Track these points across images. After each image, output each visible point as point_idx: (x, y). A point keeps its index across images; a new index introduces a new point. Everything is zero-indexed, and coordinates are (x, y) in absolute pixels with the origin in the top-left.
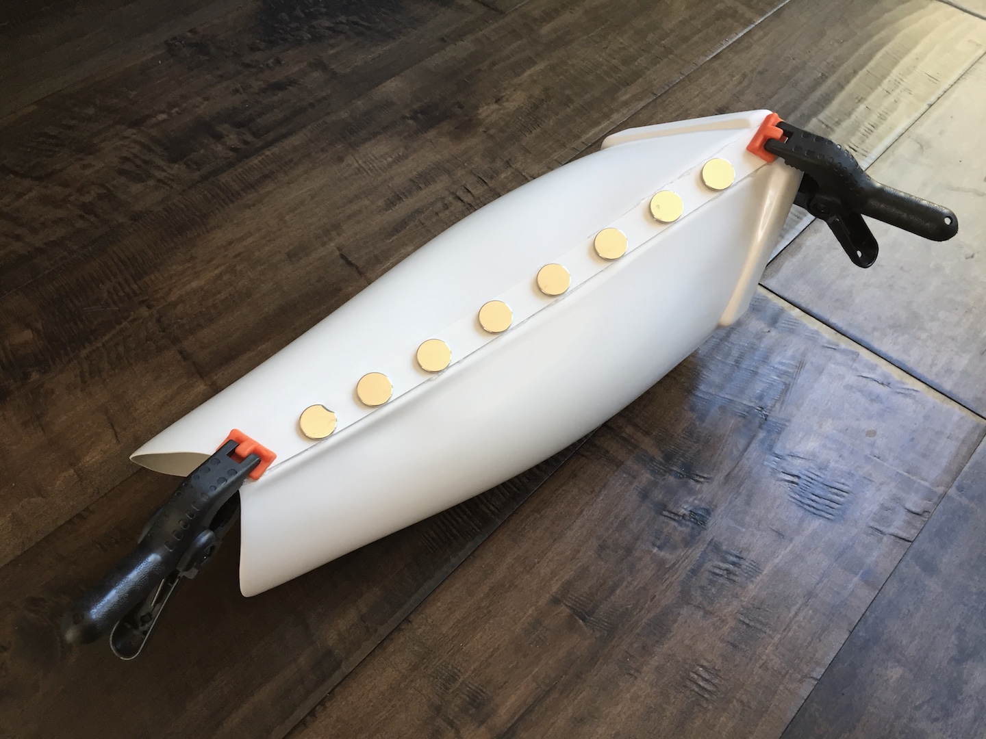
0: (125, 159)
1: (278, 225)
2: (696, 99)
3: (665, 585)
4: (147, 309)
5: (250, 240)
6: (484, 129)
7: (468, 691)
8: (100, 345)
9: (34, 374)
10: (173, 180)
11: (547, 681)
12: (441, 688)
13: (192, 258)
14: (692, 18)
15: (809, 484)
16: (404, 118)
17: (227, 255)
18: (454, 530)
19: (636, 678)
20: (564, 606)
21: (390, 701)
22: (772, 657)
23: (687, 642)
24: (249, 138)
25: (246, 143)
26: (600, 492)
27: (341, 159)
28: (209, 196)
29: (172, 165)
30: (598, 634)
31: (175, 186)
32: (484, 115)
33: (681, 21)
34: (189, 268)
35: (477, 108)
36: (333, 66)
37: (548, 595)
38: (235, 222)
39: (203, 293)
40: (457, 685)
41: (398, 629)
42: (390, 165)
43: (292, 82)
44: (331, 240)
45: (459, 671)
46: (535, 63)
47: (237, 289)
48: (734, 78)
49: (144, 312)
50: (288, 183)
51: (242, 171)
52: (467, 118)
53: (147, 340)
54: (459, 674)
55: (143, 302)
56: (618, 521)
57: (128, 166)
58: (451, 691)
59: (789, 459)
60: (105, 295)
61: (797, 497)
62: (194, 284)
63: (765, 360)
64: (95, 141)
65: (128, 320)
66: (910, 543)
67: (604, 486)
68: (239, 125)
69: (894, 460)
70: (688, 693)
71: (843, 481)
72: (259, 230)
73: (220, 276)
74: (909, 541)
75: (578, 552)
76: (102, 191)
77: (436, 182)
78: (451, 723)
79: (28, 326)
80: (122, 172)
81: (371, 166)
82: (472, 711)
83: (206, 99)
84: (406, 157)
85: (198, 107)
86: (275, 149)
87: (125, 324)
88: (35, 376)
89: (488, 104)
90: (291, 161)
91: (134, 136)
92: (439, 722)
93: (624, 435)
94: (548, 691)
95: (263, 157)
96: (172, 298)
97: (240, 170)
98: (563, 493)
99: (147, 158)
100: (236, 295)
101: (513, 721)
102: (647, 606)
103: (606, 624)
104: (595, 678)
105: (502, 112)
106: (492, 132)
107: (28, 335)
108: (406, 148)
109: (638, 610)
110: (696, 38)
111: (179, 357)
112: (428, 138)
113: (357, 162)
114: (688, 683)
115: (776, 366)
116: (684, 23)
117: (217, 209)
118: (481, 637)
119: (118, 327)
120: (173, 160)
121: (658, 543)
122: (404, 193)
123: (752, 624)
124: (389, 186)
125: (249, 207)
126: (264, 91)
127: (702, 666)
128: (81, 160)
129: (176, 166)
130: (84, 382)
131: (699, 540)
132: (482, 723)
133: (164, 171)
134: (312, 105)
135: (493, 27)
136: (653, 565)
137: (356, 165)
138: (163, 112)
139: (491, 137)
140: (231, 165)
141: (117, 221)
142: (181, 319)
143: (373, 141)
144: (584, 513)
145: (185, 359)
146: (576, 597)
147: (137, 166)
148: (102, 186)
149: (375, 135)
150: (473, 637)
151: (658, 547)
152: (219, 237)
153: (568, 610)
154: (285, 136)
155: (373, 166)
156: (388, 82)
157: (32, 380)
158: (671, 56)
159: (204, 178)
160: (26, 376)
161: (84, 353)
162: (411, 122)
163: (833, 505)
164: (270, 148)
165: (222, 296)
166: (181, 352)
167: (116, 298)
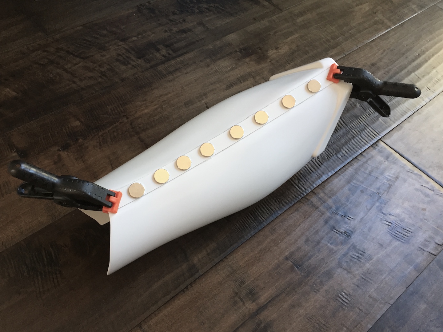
0: (119, 55)
1: (181, 90)
2: (362, 58)
3: (332, 259)
4: (126, 119)
5: (169, 95)
6: (270, 60)
7: (249, 288)
8: (107, 131)
9: (80, 139)
10: (138, 66)
11: (281, 289)
12: (238, 286)
13: (145, 100)
14: (364, 22)
15: (396, 227)
16: (236, 51)
17: (159, 101)
18: (247, 225)
19: (317, 293)
20: (290, 261)
21: (218, 288)
22: (373, 293)
23: (339, 282)
24: (171, 52)
25: (169, 54)
26: (308, 218)
27: (208, 66)
28: (153, 75)
29: (139, 60)
30: (303, 274)
31: (139, 69)
32: (270, 54)
33: (359, 23)
34: (144, 104)
35: (267, 51)
36: (207, 25)
37: (283, 256)
38: (164, 87)
39: (149, 115)
40: (245, 285)
41: (222, 260)
42: (229, 71)
43: (190, 30)
44: (203, 99)
45: (246, 280)
46: (294, 34)
47: (163, 115)
48: (380, 51)
49: (125, 120)
50: (186, 73)
51: (167, 66)
52: (263, 54)
53: (126, 132)
54: (245, 281)
55: (125, 115)
56: (315, 231)
57: (120, 58)
58: (242, 287)
59: (388, 215)
60: (110, 111)
61: (390, 231)
62: (146, 111)
63: (382, 173)
64: (107, 45)
65: (119, 122)
66: (435, 256)
67: (310, 216)
68: (167, 46)
69: (432, 222)
70: (338, 302)
71: (410, 227)
72: (173, 92)
73: (156, 109)
74: (435, 255)
75: (297, 241)
76: (108, 67)
77: (248, 80)
78: (241, 300)
79: (78, 119)
80: (117, 60)
81: (221, 70)
82: (250, 296)
83: (153, 33)
84: (236, 68)
85: (150, 36)
86: (181, 58)
87: (117, 124)
88: (81, 140)
89: (272, 50)
90: (188, 64)
91: (123, 46)
92: (237, 299)
93: (320, 197)
94: (281, 293)
95: (176, 61)
96: (137, 116)
97: (166, 65)
98: (293, 216)
99: (127, 55)
100: (163, 117)
101: (266, 303)
102: (323, 266)
103: (306, 271)
104: (300, 291)
105: (278, 54)
106: (273, 62)
107: (78, 123)
108: (236, 64)
109: (320, 267)
110: (365, 31)
111: (139, 140)
112: (246, 61)
113: (215, 68)
114: (338, 298)
115: (386, 177)
116: (360, 24)
117: (156, 81)
118: (255, 268)
119: (115, 125)
120: (139, 58)
121: (330, 242)
122: (234, 83)
123: (366, 279)
124: (228, 80)
125: (170, 81)
126: (177, 32)
127: (344, 293)
128: (101, 53)
129: (140, 60)
130: (101, 145)
131: (348, 243)
132: (254, 301)
133: (135, 62)
134: (198, 41)
135: (277, 16)
136: (327, 250)
137: (215, 69)
138: (135, 36)
139: (273, 64)
140: (163, 63)
141: (115, 81)
142: (140, 125)
143: (222, 60)
144: (301, 225)
145: (141, 141)
146: (295, 259)
147: (124, 59)
148: (109, 65)
149: (223, 57)
150: (252, 268)
151: (330, 243)
152: (157, 93)
153: (291, 263)
154: (186, 53)
155: (222, 71)
156: (230, 35)
157: (79, 142)
158: (353, 38)
159: (152, 67)
160: (77, 140)
161: (100, 133)
162: (239, 53)
163: (405, 236)
164: (179, 57)
165: (157, 117)
166: (140, 138)
167: (114, 112)
